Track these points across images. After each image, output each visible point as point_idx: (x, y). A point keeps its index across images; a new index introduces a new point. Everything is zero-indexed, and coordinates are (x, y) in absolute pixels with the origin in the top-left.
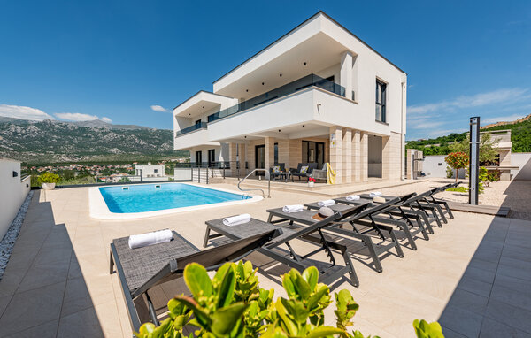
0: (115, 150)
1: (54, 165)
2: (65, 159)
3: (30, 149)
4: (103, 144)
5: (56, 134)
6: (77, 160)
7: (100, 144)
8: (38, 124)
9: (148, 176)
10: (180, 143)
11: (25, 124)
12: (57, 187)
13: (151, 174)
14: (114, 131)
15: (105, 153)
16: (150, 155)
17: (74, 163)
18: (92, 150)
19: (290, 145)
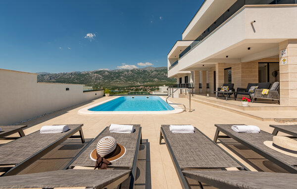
0: (156, 79)
1: (135, 86)
2: (139, 84)
3: (129, 80)
4: (151, 77)
5: (137, 74)
6: (142, 84)
7: (150, 77)
8: (131, 71)
9: (164, 92)
10: (171, 73)
11: (128, 71)
12: (110, 96)
13: (165, 91)
14: (156, 71)
15: (152, 81)
16: (170, 81)
17: (142, 86)
18: (148, 80)
19: (242, 68)
